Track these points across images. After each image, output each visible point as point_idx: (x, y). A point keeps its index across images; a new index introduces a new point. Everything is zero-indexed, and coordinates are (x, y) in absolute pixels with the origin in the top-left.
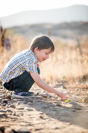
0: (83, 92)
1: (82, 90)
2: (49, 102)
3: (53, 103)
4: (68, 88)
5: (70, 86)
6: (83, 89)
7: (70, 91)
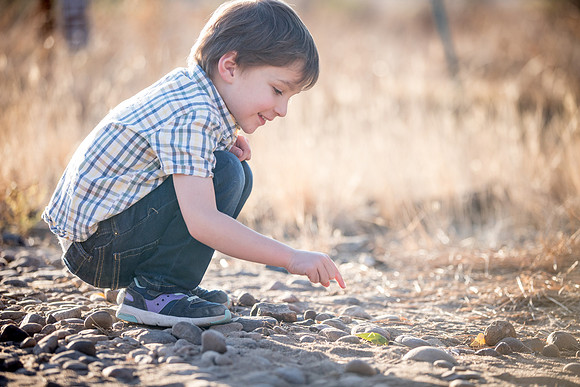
0: (474, 289)
1: (468, 280)
2: (308, 347)
3: (327, 353)
4: (399, 264)
5: (407, 254)
6: (473, 271)
7: (410, 280)
